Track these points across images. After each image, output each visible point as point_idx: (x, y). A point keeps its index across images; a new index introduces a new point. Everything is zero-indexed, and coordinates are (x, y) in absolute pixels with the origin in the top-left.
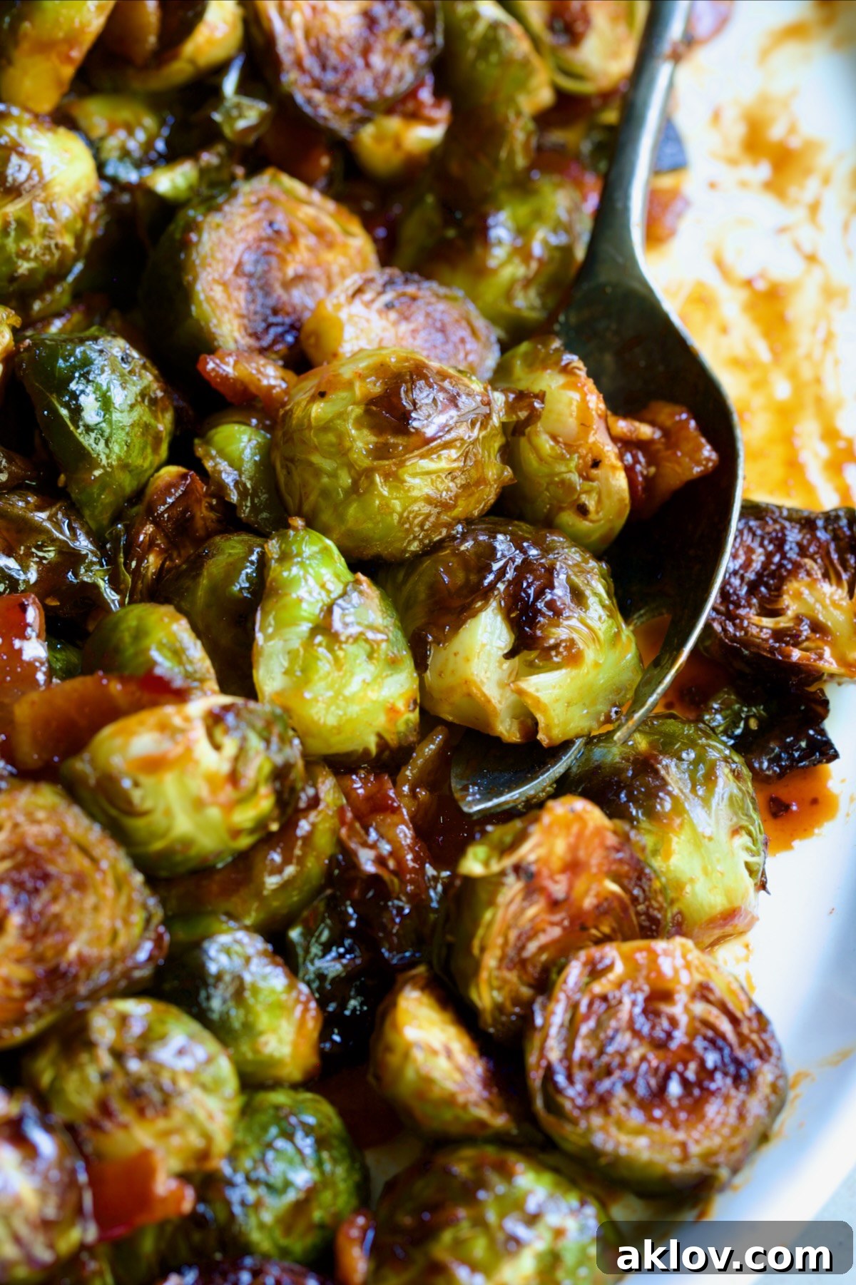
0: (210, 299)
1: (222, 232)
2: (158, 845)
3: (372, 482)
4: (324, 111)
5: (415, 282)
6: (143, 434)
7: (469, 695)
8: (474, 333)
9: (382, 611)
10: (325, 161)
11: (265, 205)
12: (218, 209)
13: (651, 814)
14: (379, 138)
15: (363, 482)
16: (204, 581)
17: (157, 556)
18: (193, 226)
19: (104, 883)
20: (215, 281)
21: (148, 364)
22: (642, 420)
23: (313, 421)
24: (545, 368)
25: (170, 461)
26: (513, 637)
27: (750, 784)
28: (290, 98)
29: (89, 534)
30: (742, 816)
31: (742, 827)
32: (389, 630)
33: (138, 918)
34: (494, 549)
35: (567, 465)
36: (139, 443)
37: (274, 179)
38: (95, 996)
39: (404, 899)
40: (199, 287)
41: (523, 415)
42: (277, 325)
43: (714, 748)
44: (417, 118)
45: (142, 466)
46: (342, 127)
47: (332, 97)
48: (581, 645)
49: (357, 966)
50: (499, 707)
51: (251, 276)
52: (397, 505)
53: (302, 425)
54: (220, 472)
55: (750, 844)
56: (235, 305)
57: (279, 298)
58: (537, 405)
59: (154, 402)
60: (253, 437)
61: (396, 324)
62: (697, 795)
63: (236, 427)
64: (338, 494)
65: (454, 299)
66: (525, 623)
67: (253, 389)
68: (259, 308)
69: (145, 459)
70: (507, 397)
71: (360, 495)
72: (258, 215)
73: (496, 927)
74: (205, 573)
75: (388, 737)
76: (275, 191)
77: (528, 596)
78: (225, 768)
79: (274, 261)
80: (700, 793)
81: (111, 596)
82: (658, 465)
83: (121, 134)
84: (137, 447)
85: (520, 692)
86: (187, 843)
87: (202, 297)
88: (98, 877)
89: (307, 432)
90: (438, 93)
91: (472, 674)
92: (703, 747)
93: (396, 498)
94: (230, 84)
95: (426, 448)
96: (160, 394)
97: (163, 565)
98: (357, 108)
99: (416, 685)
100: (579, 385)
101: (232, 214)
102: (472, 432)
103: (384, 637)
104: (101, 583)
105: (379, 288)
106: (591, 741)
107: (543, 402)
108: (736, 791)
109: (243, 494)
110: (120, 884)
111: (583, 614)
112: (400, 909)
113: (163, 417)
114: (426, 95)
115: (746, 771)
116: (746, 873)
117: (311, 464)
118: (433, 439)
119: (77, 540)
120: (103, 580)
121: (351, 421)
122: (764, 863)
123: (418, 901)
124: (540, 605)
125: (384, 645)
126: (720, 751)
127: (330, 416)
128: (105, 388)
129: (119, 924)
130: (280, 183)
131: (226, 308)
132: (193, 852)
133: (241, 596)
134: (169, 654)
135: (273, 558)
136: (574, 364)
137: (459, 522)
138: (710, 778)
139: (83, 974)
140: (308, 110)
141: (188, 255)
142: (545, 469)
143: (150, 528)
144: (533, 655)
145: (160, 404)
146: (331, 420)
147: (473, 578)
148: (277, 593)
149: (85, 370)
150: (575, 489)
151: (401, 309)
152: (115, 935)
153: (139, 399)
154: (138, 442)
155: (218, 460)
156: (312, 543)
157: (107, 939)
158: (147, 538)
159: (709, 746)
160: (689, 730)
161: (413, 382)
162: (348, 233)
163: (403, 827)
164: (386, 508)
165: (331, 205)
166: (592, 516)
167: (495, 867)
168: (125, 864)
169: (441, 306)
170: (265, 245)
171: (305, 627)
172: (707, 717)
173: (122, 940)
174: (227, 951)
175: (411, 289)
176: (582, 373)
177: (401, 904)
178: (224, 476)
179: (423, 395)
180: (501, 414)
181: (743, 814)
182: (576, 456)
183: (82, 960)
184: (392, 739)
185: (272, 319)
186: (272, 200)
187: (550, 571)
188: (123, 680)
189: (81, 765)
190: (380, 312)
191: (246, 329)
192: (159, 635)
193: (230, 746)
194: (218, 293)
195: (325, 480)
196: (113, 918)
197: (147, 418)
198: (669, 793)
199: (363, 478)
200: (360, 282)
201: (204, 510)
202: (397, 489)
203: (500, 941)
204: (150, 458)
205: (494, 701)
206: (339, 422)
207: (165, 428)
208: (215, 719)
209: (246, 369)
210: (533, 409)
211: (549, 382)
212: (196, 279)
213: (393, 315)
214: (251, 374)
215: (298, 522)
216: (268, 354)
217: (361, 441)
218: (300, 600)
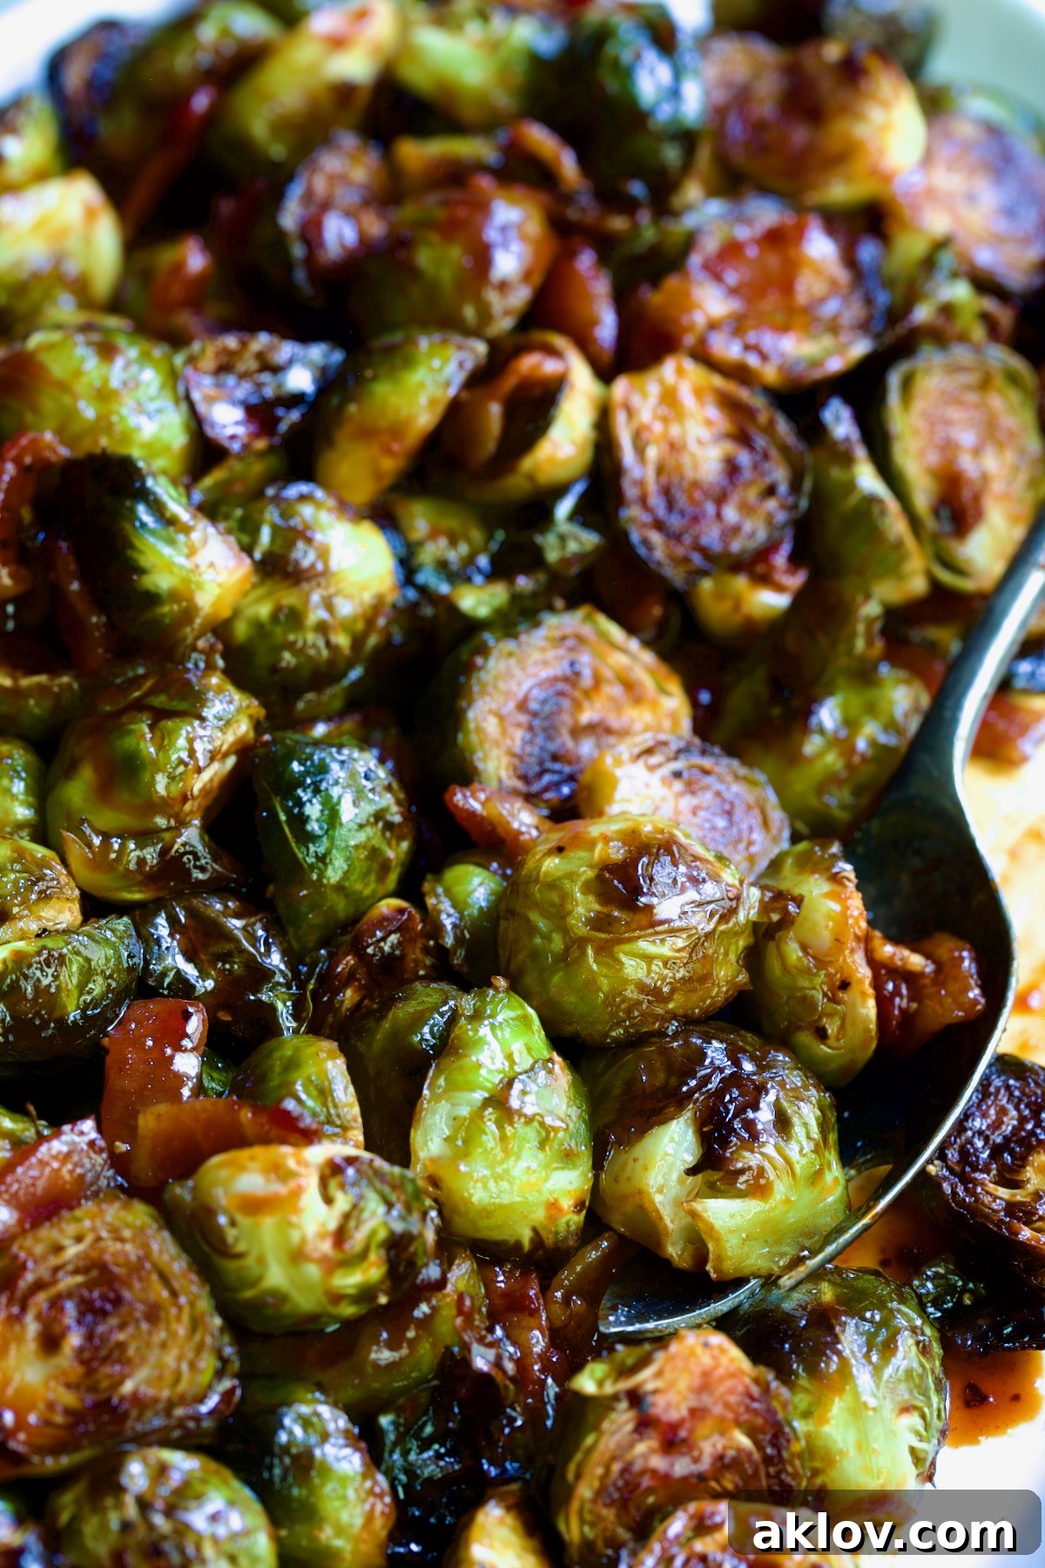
0: (479, 730)
1: (512, 662)
2: (249, 1294)
3: (584, 953)
4: (659, 554)
5: (712, 754)
6: (367, 858)
7: (641, 1207)
8: (766, 824)
9: (569, 1098)
10: (657, 611)
11: (571, 643)
12: (515, 636)
13: (813, 1371)
14: (720, 595)
15: (575, 952)
16: (387, 1025)
17: (355, 992)
18: (484, 651)
19: (178, 1319)
20: (491, 712)
21: (395, 785)
22: (914, 950)
23: (541, 874)
24: (814, 872)
25: (396, 894)
26: (701, 1152)
27: (937, 1363)
28: (625, 535)
29: (284, 953)
30: (917, 1395)
31: (915, 1408)
32: (571, 1120)
33: (208, 1364)
34: (705, 1055)
35: (811, 981)
36: (362, 867)
37: (588, 618)
38: (144, 1440)
39: (518, 1409)
40: (471, 715)
41: (775, 917)
42: (553, 772)
43: (905, 1315)
44: (764, 579)
45: (361, 892)
46: (675, 575)
47: (673, 542)
48: (771, 1174)
49: (455, 1471)
50: (670, 1226)
51: (535, 715)
52: (605, 984)
53: (530, 877)
54: (440, 912)
55: (921, 1429)
56: (509, 742)
57: (563, 745)
58: (792, 908)
59: (389, 826)
60: (487, 881)
61: (680, 795)
62: (870, 1362)
63: (471, 868)
64: (547, 958)
65: (754, 783)
66: (716, 1140)
67: (501, 831)
68: (536, 750)
69: (366, 885)
70: (763, 894)
71: (568, 965)
72: (561, 652)
73: (596, 1456)
74: (390, 1016)
75: (543, 1234)
76: (586, 630)
77: (728, 1111)
78: (333, 1225)
79: (566, 703)
80: (875, 1358)
81: (287, 1023)
82: (920, 1002)
83: (443, 542)
84: (358, 870)
85: (693, 1214)
86: (280, 1297)
87: (472, 726)
88: (174, 1311)
89: (533, 885)
90: (795, 561)
91: (648, 1185)
92: (891, 1311)
93: (605, 976)
94: (564, 508)
95: (651, 931)
96: (397, 819)
97: (361, 1001)
98: (697, 559)
99: (587, 1186)
100: (843, 896)
101: (529, 644)
102: (708, 924)
103: (564, 1125)
104: (280, 1006)
105: (671, 755)
106: (770, 1281)
107: (799, 907)
108: (915, 1365)
109: (459, 940)
110: (196, 1324)
111: (782, 1144)
112: (513, 1420)
113: (398, 845)
114: (780, 559)
115: (937, 1349)
116: (908, 1459)
117: (528, 921)
118: (662, 923)
119: (269, 956)
120: (285, 1004)
121: (580, 883)
122: (937, 1453)
123: (535, 1415)
124: (737, 1125)
125: (561, 1134)
126: (909, 1319)
127: (560, 873)
128: (335, 800)
129: (185, 1367)
130: (595, 623)
131: (497, 744)
132: (287, 1308)
133: (419, 1047)
134: (315, 1093)
135: (463, 1015)
136: (844, 874)
137: (675, 1017)
138: (889, 1348)
139: (134, 1413)
140: (642, 551)
141: (469, 678)
142: (786, 980)
143: (350, 960)
144: (715, 1176)
145: (396, 830)
146: (560, 879)
147: (673, 1081)
148: (456, 1053)
149: (318, 778)
150: (816, 1009)
151: (688, 782)
152: (178, 1378)
153: (372, 820)
154: (360, 867)
155: (443, 898)
156: (508, 1006)
157: (169, 1378)
158: (347, 970)
159: (899, 1311)
160: (882, 1290)
161: (657, 856)
162: (663, 691)
163: (537, 1333)
164: (591, 984)
165: (648, 657)
166: (832, 1041)
167: (609, 1389)
168: (205, 1304)
169: (736, 788)
170: (561, 686)
171: (479, 1096)
172: (916, 1283)
173: (183, 1386)
174: (306, 1423)
175: (707, 763)
176: (851, 886)
177: (514, 1414)
178: (443, 916)
179: (663, 872)
180: (752, 912)
181: (919, 1393)
182: (823, 973)
183: (135, 1398)
184: (549, 1240)
185: (549, 765)
186: (581, 640)
187: (761, 1089)
188: (256, 1110)
189: (181, 1192)
190: (664, 781)
191: (515, 769)
192: (310, 1070)
193: (343, 1202)
194: (491, 726)
195: (538, 941)
196: (179, 1359)
197: (377, 842)
198: (839, 1353)
199: (575, 947)
200: (650, 743)
201: (418, 951)
202: (608, 966)
203: (600, 1471)
204: (372, 886)
205: (667, 1221)
206: (566, 881)
207: (397, 857)
208: (333, 1169)
209: (496, 807)
210: (786, 912)
211: (814, 889)
212: (470, 704)
213: (678, 786)
214: (501, 815)
215: (501, 982)
216: (535, 801)
217: (583, 906)
218: (479, 1066)
